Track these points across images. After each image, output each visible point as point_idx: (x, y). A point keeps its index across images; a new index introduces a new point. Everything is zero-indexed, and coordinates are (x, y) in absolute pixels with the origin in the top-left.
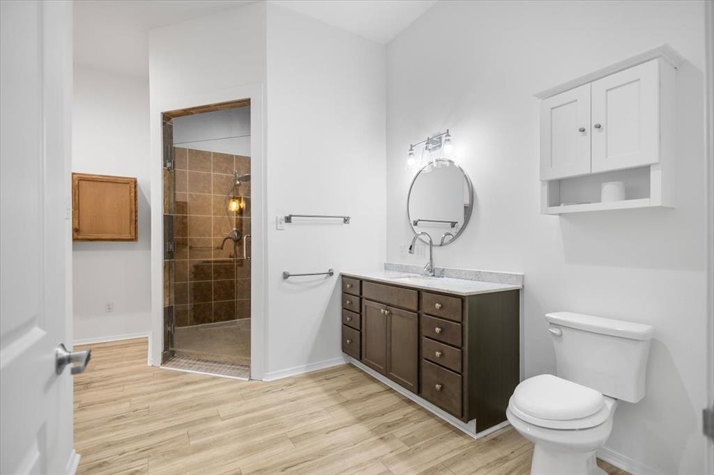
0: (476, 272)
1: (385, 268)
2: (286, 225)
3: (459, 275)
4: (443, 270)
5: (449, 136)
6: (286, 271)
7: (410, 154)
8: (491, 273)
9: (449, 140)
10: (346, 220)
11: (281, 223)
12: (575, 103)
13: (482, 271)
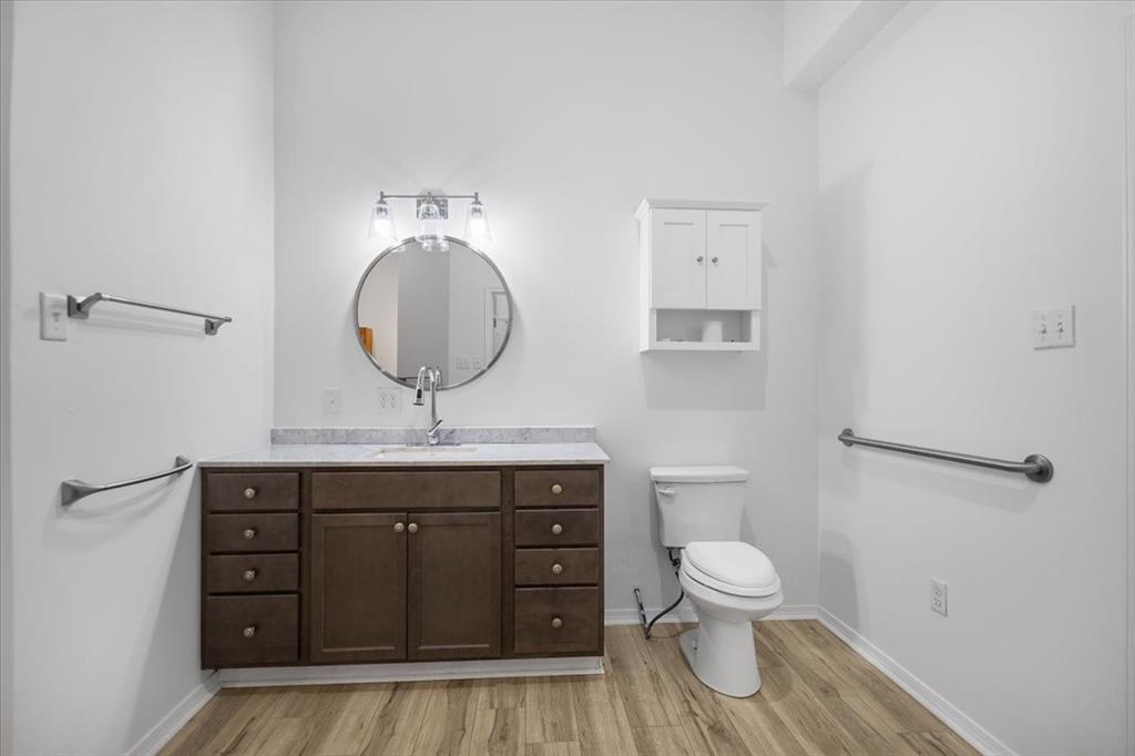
0: (520, 430)
1: (273, 440)
2: (70, 326)
3: (487, 437)
4: (453, 432)
5: (479, 203)
6: (69, 478)
7: (381, 210)
8: (548, 430)
9: (479, 211)
10: (211, 327)
11: (56, 315)
12: (689, 227)
13: (532, 427)
